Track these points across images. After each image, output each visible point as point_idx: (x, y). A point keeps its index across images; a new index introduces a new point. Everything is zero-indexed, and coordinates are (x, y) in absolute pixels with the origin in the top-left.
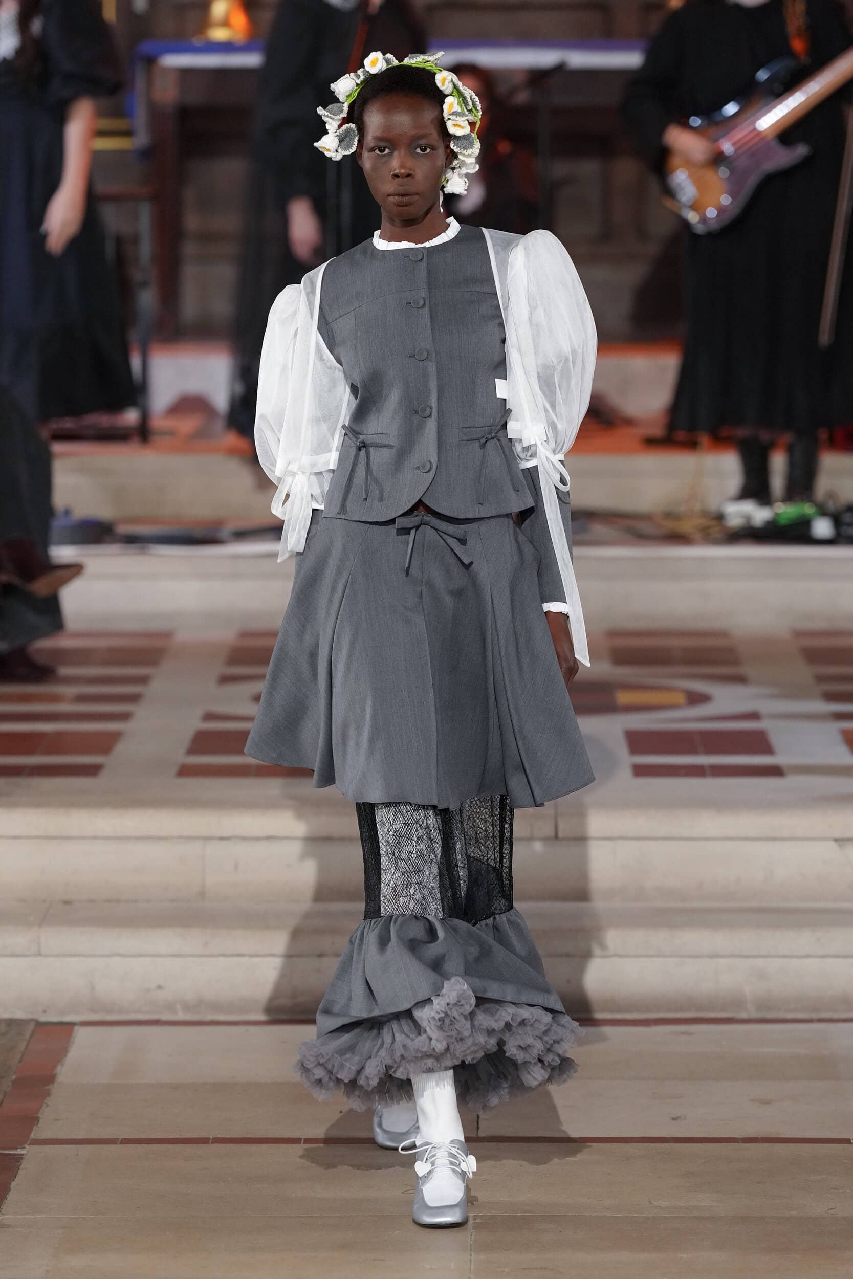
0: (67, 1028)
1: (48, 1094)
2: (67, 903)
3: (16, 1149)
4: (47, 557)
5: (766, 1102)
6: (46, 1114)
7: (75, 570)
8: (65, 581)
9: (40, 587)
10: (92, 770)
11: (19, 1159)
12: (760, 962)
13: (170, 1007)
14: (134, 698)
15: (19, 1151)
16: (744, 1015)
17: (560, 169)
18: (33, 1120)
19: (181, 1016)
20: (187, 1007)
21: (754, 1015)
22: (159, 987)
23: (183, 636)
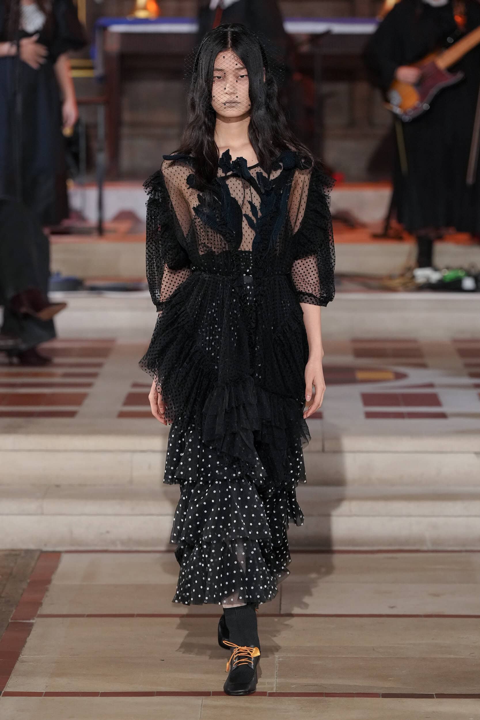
0: (57, 555)
1: (47, 590)
2: (58, 486)
3: (29, 620)
4: (47, 298)
5: (436, 595)
6: (46, 601)
7: (62, 306)
8: (57, 312)
9: (43, 315)
10: (72, 414)
11: (32, 625)
12: (434, 519)
13: (113, 542)
14: (94, 375)
15: (31, 621)
16: (425, 548)
17: (326, 88)
18: (39, 604)
19: (119, 548)
20: (123, 543)
21: (431, 548)
22: (108, 532)
23: (121, 341)
